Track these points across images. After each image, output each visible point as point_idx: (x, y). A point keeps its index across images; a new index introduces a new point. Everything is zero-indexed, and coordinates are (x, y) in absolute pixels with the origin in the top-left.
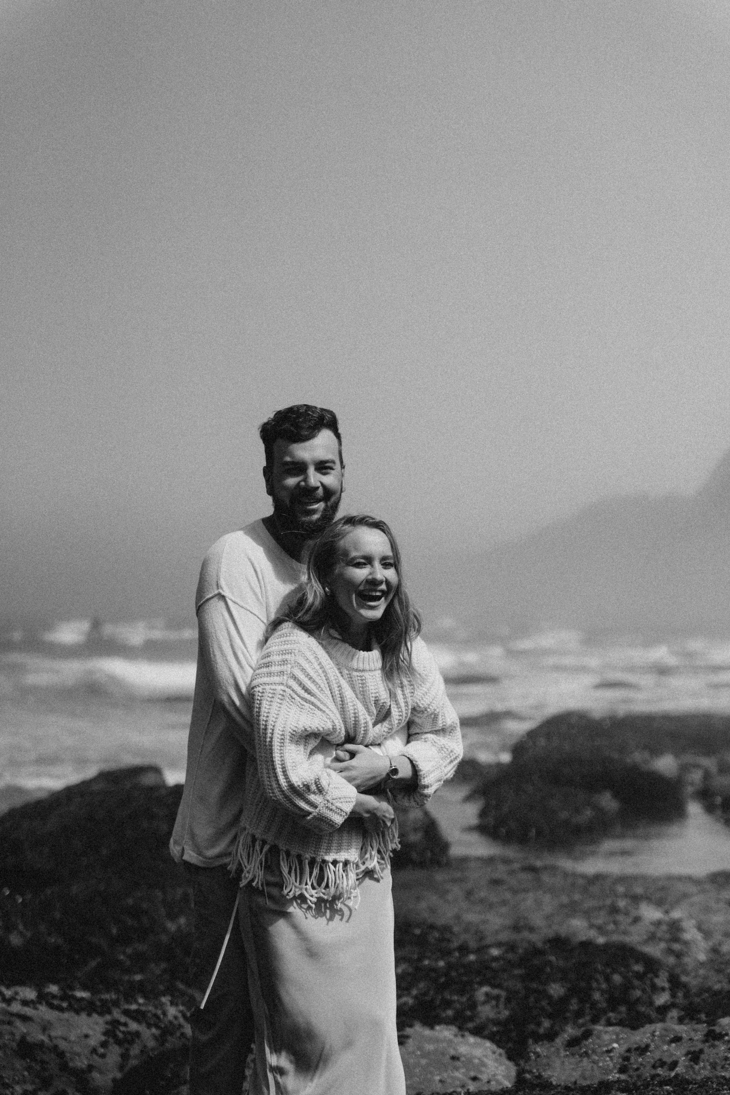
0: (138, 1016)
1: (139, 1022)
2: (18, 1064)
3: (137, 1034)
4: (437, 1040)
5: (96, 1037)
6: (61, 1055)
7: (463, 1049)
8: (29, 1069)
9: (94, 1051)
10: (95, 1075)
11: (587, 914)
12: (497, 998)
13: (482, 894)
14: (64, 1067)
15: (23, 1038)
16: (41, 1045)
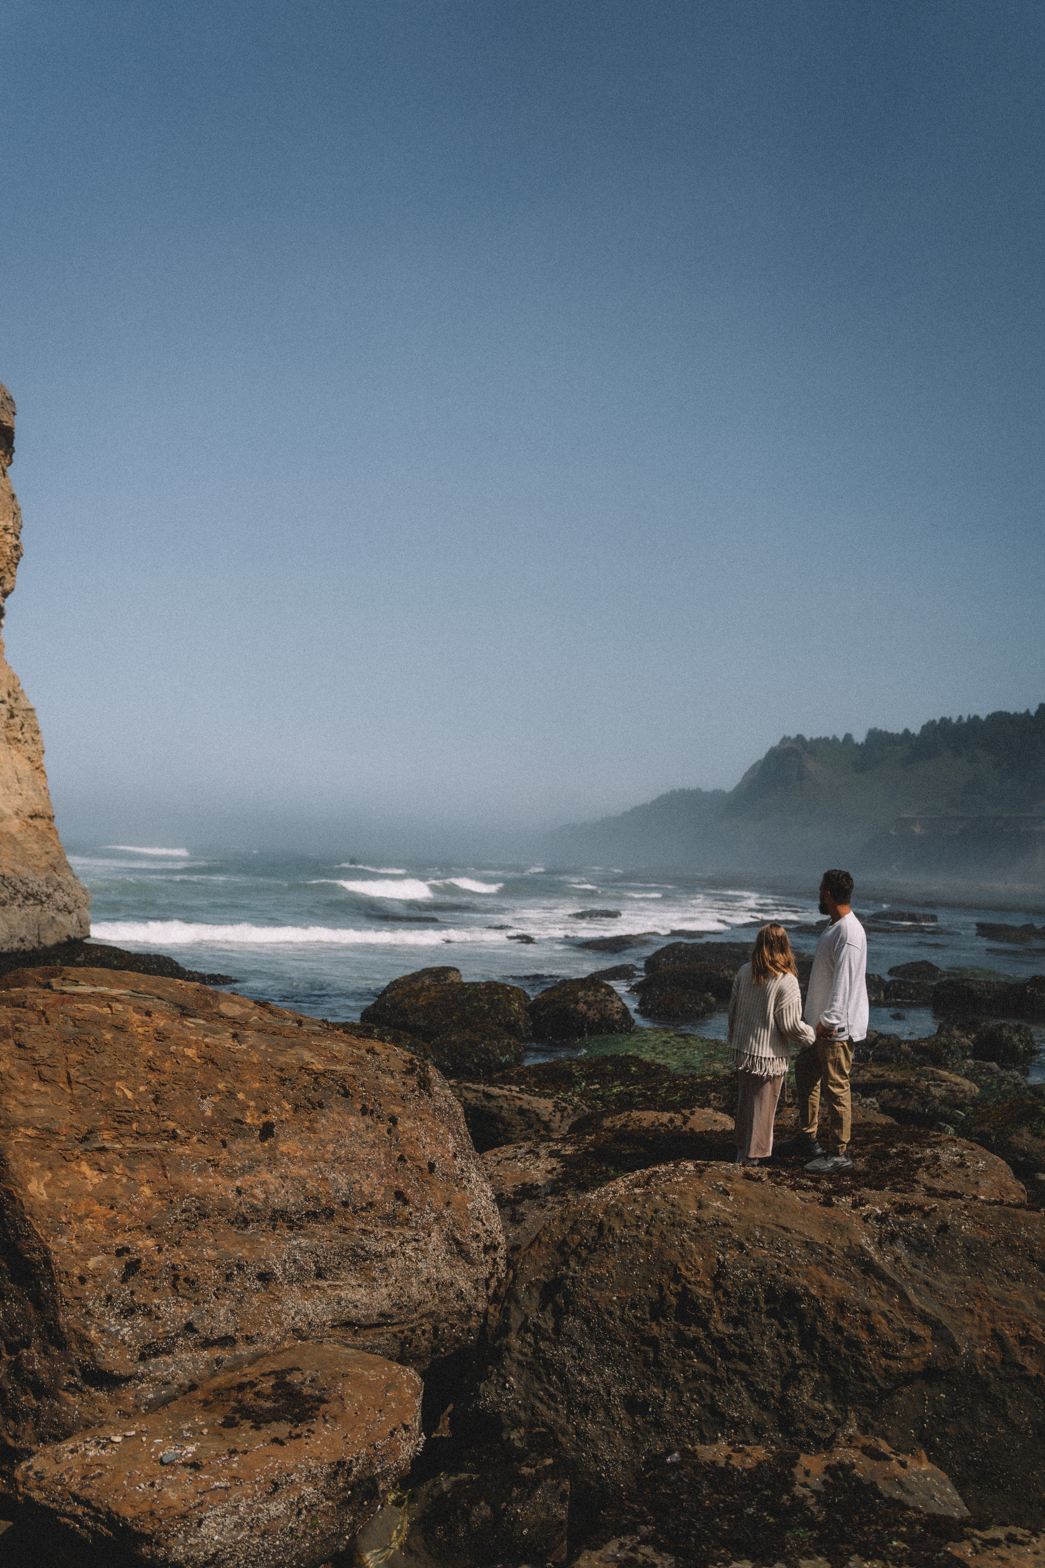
0: (564, 1100)
1: (566, 1102)
2: (518, 1117)
3: (566, 1108)
4: (705, 1114)
5: (551, 1109)
6: (537, 1115)
7: (717, 1118)
8: (523, 1120)
9: (551, 1114)
10: (552, 1124)
11: (721, 1061)
12: (719, 1098)
13: (661, 1049)
14: (539, 1120)
15: (521, 1106)
16: (528, 1110)
